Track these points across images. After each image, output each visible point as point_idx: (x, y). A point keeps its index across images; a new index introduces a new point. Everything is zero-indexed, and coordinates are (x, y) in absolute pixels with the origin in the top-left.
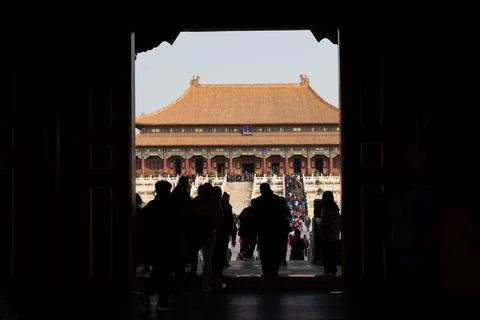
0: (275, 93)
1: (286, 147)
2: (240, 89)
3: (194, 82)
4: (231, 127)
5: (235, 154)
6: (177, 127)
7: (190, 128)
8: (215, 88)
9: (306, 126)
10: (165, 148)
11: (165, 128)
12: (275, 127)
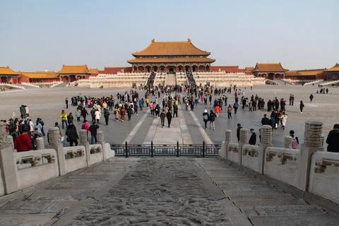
0: (179, 45)
1: (184, 63)
2: (168, 43)
3: (153, 41)
4: (166, 56)
5: (167, 65)
6: (148, 56)
7: (152, 56)
8: (160, 43)
9: (190, 56)
10: (144, 63)
11: (144, 56)
12: (180, 56)
